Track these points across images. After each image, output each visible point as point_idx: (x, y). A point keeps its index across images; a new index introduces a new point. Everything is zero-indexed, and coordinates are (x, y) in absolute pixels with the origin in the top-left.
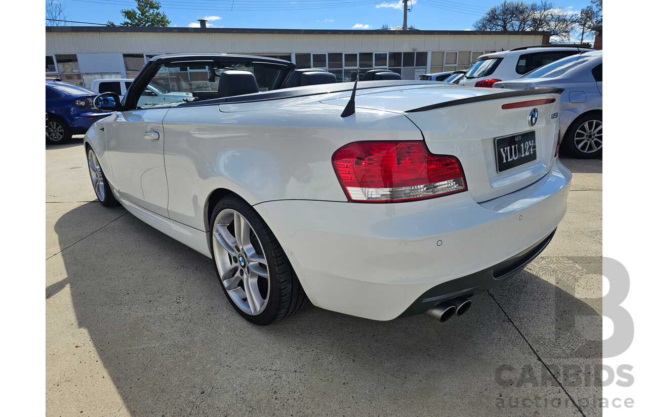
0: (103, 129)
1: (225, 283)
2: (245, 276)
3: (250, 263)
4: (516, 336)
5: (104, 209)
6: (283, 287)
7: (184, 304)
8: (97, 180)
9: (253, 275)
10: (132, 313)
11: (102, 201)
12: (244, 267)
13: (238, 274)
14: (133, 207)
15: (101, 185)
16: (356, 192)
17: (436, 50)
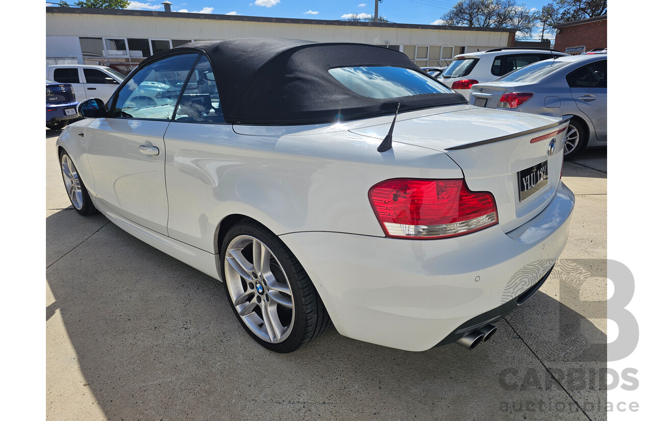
0: (82, 135)
1: (239, 309)
2: (263, 302)
3: (270, 291)
4: (528, 353)
5: (82, 218)
6: (309, 318)
7: (193, 330)
8: (73, 187)
9: (273, 303)
10: (139, 342)
11: (79, 209)
12: (262, 294)
13: (254, 300)
14: (121, 221)
15: (78, 193)
16: (394, 228)
17: (407, 43)
